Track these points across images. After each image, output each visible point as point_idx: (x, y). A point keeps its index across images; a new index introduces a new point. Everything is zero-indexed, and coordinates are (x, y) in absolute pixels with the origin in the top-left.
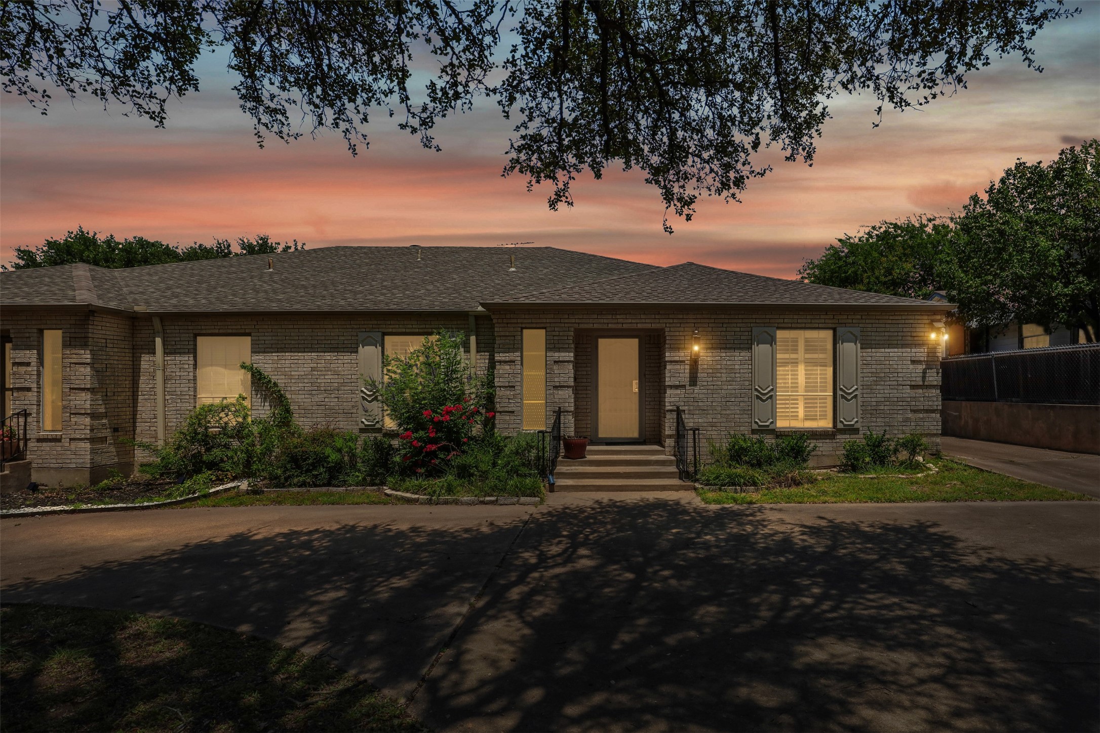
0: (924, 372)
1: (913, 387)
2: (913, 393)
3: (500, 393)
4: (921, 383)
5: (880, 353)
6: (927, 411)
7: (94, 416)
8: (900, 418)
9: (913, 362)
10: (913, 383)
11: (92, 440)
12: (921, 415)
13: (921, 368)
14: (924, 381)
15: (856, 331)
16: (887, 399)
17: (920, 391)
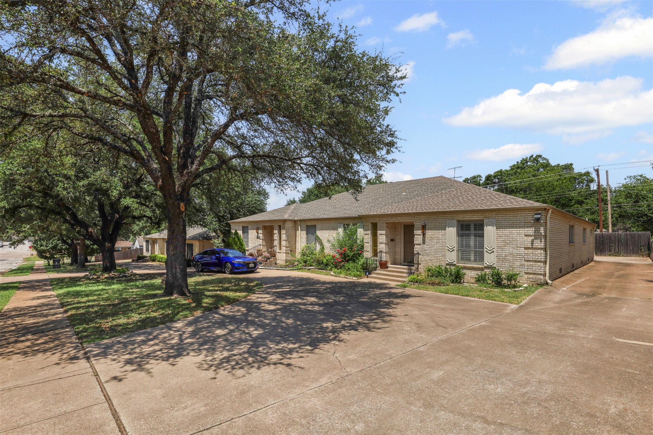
0: (533, 241)
1: (526, 248)
2: (526, 251)
3: (365, 244)
4: (531, 247)
5: (507, 231)
6: (535, 261)
7: (286, 247)
8: (518, 264)
9: (526, 236)
10: (526, 246)
11: (286, 253)
12: (531, 263)
13: (531, 238)
14: (532, 246)
15: (494, 221)
16: (511, 254)
17: (531, 251)
